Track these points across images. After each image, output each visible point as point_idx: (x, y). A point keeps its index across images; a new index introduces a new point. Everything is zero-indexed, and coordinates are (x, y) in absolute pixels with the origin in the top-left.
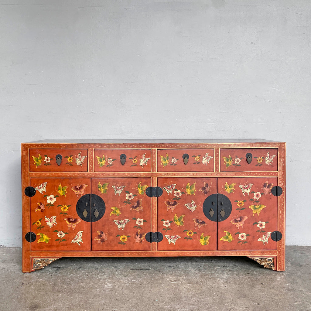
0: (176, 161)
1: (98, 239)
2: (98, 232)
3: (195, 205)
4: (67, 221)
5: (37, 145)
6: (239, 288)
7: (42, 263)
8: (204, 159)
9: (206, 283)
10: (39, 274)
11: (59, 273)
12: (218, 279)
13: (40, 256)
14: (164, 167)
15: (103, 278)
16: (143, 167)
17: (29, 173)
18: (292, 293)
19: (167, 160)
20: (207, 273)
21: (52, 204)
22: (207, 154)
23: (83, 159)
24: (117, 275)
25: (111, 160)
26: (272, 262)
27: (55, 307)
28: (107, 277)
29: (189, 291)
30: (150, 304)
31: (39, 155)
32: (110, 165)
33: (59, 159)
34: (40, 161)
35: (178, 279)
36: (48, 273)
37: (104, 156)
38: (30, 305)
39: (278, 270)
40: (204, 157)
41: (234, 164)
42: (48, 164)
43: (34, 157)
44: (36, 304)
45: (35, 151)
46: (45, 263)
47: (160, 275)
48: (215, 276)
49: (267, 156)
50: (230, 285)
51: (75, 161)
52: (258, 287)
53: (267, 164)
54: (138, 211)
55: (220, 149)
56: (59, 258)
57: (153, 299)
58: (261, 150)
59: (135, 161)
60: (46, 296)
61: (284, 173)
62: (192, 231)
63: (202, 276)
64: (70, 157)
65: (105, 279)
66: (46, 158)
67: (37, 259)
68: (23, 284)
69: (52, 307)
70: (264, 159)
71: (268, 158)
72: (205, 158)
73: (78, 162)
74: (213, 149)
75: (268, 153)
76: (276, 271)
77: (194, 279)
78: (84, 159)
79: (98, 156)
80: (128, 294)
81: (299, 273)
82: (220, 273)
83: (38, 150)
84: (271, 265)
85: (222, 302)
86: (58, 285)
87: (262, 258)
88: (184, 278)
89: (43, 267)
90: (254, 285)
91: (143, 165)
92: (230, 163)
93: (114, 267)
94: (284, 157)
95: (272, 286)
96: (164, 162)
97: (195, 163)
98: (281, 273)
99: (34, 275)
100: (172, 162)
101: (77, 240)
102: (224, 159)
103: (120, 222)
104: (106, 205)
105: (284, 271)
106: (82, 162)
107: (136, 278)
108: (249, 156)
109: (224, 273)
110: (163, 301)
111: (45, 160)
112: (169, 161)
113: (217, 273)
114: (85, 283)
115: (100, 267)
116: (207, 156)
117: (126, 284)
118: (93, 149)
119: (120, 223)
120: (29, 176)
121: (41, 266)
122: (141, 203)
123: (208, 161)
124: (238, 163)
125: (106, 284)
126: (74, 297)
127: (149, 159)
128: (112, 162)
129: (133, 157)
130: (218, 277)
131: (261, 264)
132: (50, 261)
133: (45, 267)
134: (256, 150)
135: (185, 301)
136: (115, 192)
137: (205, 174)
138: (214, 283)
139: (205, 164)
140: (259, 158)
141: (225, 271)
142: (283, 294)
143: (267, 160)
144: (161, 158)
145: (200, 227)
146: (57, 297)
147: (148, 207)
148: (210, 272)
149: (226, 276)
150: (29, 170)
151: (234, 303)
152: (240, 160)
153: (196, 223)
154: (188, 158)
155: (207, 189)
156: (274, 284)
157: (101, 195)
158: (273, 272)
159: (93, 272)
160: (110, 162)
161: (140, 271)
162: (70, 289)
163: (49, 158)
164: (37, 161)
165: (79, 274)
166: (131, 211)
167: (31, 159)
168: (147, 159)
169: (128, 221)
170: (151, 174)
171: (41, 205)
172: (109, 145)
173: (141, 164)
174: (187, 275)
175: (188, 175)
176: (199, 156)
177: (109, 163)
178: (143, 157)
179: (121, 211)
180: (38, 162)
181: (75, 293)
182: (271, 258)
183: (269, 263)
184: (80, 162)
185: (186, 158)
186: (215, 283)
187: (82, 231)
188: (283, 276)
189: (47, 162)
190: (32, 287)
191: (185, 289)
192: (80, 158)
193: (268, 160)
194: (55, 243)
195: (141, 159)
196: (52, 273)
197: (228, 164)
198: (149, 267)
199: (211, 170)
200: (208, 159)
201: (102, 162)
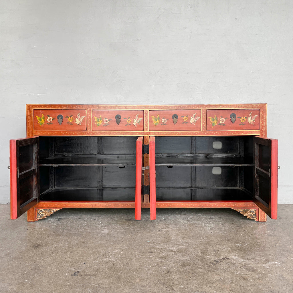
5: (40, 106)
6: (223, 234)
7: (45, 213)
8: (191, 119)
9: (194, 230)
10: (42, 222)
11: (60, 222)
12: (205, 227)
13: (43, 207)
14: (155, 126)
15: (100, 226)
16: (136, 127)
17: (33, 131)
18: (272, 237)
20: (194, 223)
22: (195, 114)
23: (82, 119)
24: (112, 224)
25: (107, 120)
26: (254, 213)
27: (55, 246)
28: (104, 225)
29: (178, 235)
30: (142, 245)
31: (42, 115)
32: (106, 125)
33: (60, 118)
34: (43, 121)
35: (168, 227)
36: (50, 223)
37: (101, 117)
38: (33, 245)
39: (260, 221)
40: (191, 117)
41: (219, 124)
42: (51, 123)
43: (37, 117)
44: (39, 244)
45: (38, 112)
46: (48, 213)
47: (152, 224)
48: (202, 225)
49: (250, 116)
50: (215, 231)
51: (74, 121)
52: (241, 233)
53: (250, 123)
55: (207, 110)
56: (60, 209)
57: (145, 241)
58: (244, 111)
59: (129, 121)
60: (47, 238)
61: (265, 132)
63: (190, 225)
64: (70, 117)
65: (101, 227)
66: (49, 118)
67: (40, 210)
68: (27, 230)
69: (53, 246)
70: (247, 118)
71: (251, 118)
72: (193, 118)
73: (78, 122)
74: (200, 110)
75: (251, 113)
76: (258, 221)
77: (183, 227)
79: (96, 116)
80: (122, 237)
81: (280, 223)
82: (207, 223)
83: (41, 111)
84: (254, 216)
85: (208, 243)
86: (59, 231)
87: (245, 209)
88: (174, 226)
89: (46, 217)
90: (237, 231)
91: (136, 125)
92: (215, 122)
93: (110, 218)
94: (265, 117)
95: (254, 232)
96: (155, 122)
97: (183, 123)
98: (263, 223)
99: (38, 224)
100: (163, 122)
102: (210, 119)
105: (266, 221)
106: (81, 122)
107: (130, 226)
108: (233, 116)
109: (210, 223)
110: (154, 243)
111: (47, 120)
113: (204, 223)
114: (84, 229)
115: (97, 218)
116: (195, 116)
117: (121, 230)
118: (91, 110)
120: (34, 134)
121: (44, 215)
123: (196, 120)
124: (223, 122)
125: (103, 230)
126: (73, 239)
127: (142, 119)
128: (108, 122)
129: (127, 117)
130: (205, 226)
131: (244, 215)
132: (52, 212)
133: (48, 216)
134: (239, 110)
135: (174, 242)
137: (192, 132)
138: (200, 230)
139: (193, 123)
140: (242, 118)
141: (211, 221)
142: (265, 238)
143: (249, 119)
144: (153, 118)
146: (58, 239)
148: (197, 222)
149: (212, 225)
150: (33, 128)
151: (219, 244)
152: (225, 120)
154: (177, 119)
156: (256, 231)
158: (256, 222)
159: (91, 221)
160: (106, 122)
161: (134, 221)
162: (70, 233)
163: (51, 118)
164: (41, 120)
165: (78, 223)
167: (35, 119)
168: (140, 119)
170: (144, 133)
172: (105, 107)
173: (134, 124)
174: (176, 224)
175: (177, 134)
177: (105, 122)
178: (137, 118)
180: (41, 122)
181: (74, 236)
182: (253, 210)
183: (252, 214)
184: (79, 121)
185: (175, 118)
186: (202, 230)
188: (264, 226)
189: (49, 121)
190: (35, 232)
191: (174, 234)
192: (79, 118)
193: (251, 120)
195: (134, 119)
196: (54, 222)
197: (214, 123)
198: (142, 218)
199: (198, 129)
200: (195, 119)
201: (99, 121)
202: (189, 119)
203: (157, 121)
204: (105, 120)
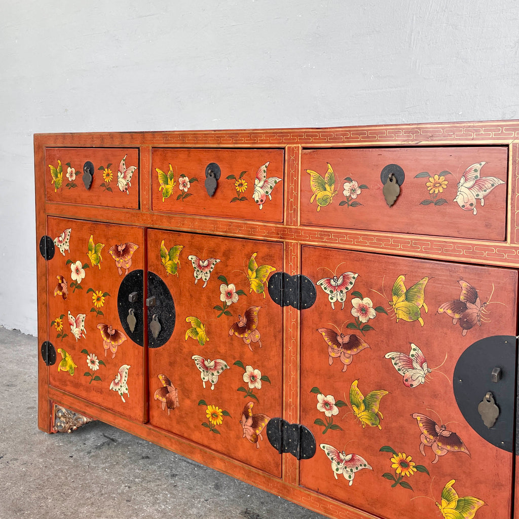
0: (359, 192)
1: (160, 398)
2: (161, 377)
3: (425, 365)
4: (102, 332)
8: (462, 189)
13: (62, 403)
14: (319, 209)
16: (261, 207)
19: (330, 185)
21: (79, 284)
22: (477, 166)
23: (129, 174)
25: (187, 179)
31: (59, 161)
32: (183, 195)
33: (87, 171)
34: (60, 177)
37: (171, 169)
40: (462, 180)
42: (73, 185)
43: (51, 167)
45: (52, 152)
54: (248, 341)
56: (92, 420)
59: (242, 185)
62: (410, 458)
64: (106, 170)
66: (69, 169)
67: (60, 407)
72: (470, 184)
73: (122, 183)
74: (507, 145)
78: (131, 174)
83: (56, 150)
89: (70, 431)
91: (262, 201)
97: (425, 203)
100: (347, 193)
101: (120, 388)
103: (206, 363)
104: (177, 309)
106: (127, 184)
111: (67, 175)
112: (335, 191)
116: (478, 174)
118: (151, 149)
119: (207, 368)
122: (256, 320)
123: (482, 194)
127: (278, 180)
128: (189, 186)
129: (237, 174)
136: (195, 275)
137: (466, 247)
139: (468, 206)
144: (312, 178)
145: (439, 453)
147: (275, 336)
153: (425, 432)
155: (474, 310)
157: (166, 277)
160: (184, 186)
163: (74, 170)
164: (57, 177)
166: (232, 338)
168: (272, 181)
169: (224, 368)
170: (284, 229)
171: (63, 282)
172: (182, 137)
173: (256, 197)
175: (400, 246)
176: (444, 173)
177: (181, 188)
178: (263, 175)
179: (208, 333)
180: (58, 179)
184: (125, 182)
187: (128, 365)
189: (70, 179)
192: (125, 172)
194: (83, 380)
195: (257, 181)
199: (493, 236)
200: (481, 188)
201: (168, 184)
202: (454, 187)
203: (325, 190)
204: (181, 178)
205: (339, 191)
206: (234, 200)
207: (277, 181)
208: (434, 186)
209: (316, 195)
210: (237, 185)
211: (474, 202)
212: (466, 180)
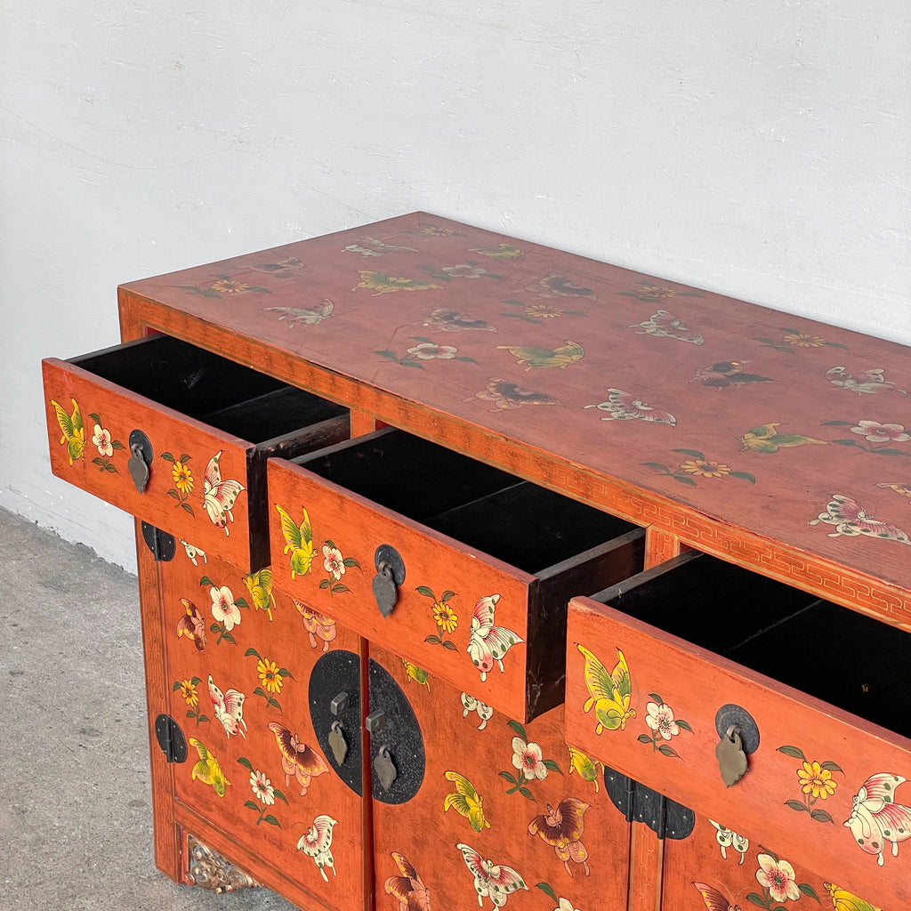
0: (676, 731)
8: (860, 809)
14: (600, 730)
16: (484, 677)
19: (622, 695)
22: (891, 780)
25: (339, 555)
31: (74, 402)
32: (332, 584)
34: (78, 436)
37: (307, 519)
40: (863, 794)
42: (108, 464)
43: (57, 407)
59: (446, 616)
72: (877, 806)
78: (233, 497)
91: (485, 665)
96: (603, 704)
100: (652, 723)
111: (95, 440)
112: (630, 708)
116: (891, 794)
123: (895, 836)
127: (516, 639)
129: (438, 591)
136: (464, 700)
139: (869, 844)
144: (588, 666)
163: (107, 435)
164: (71, 433)
167: (50, 413)
168: (505, 637)
176: (830, 766)
178: (487, 615)
180: (73, 439)
189: (101, 451)
195: (475, 623)
201: (301, 547)
202: (847, 800)
203: (612, 698)
204: (327, 548)
205: (638, 715)
206: (431, 639)
207: (515, 641)
208: (812, 781)
209: (595, 702)
210: (438, 613)
211: (880, 841)
212: (869, 796)
